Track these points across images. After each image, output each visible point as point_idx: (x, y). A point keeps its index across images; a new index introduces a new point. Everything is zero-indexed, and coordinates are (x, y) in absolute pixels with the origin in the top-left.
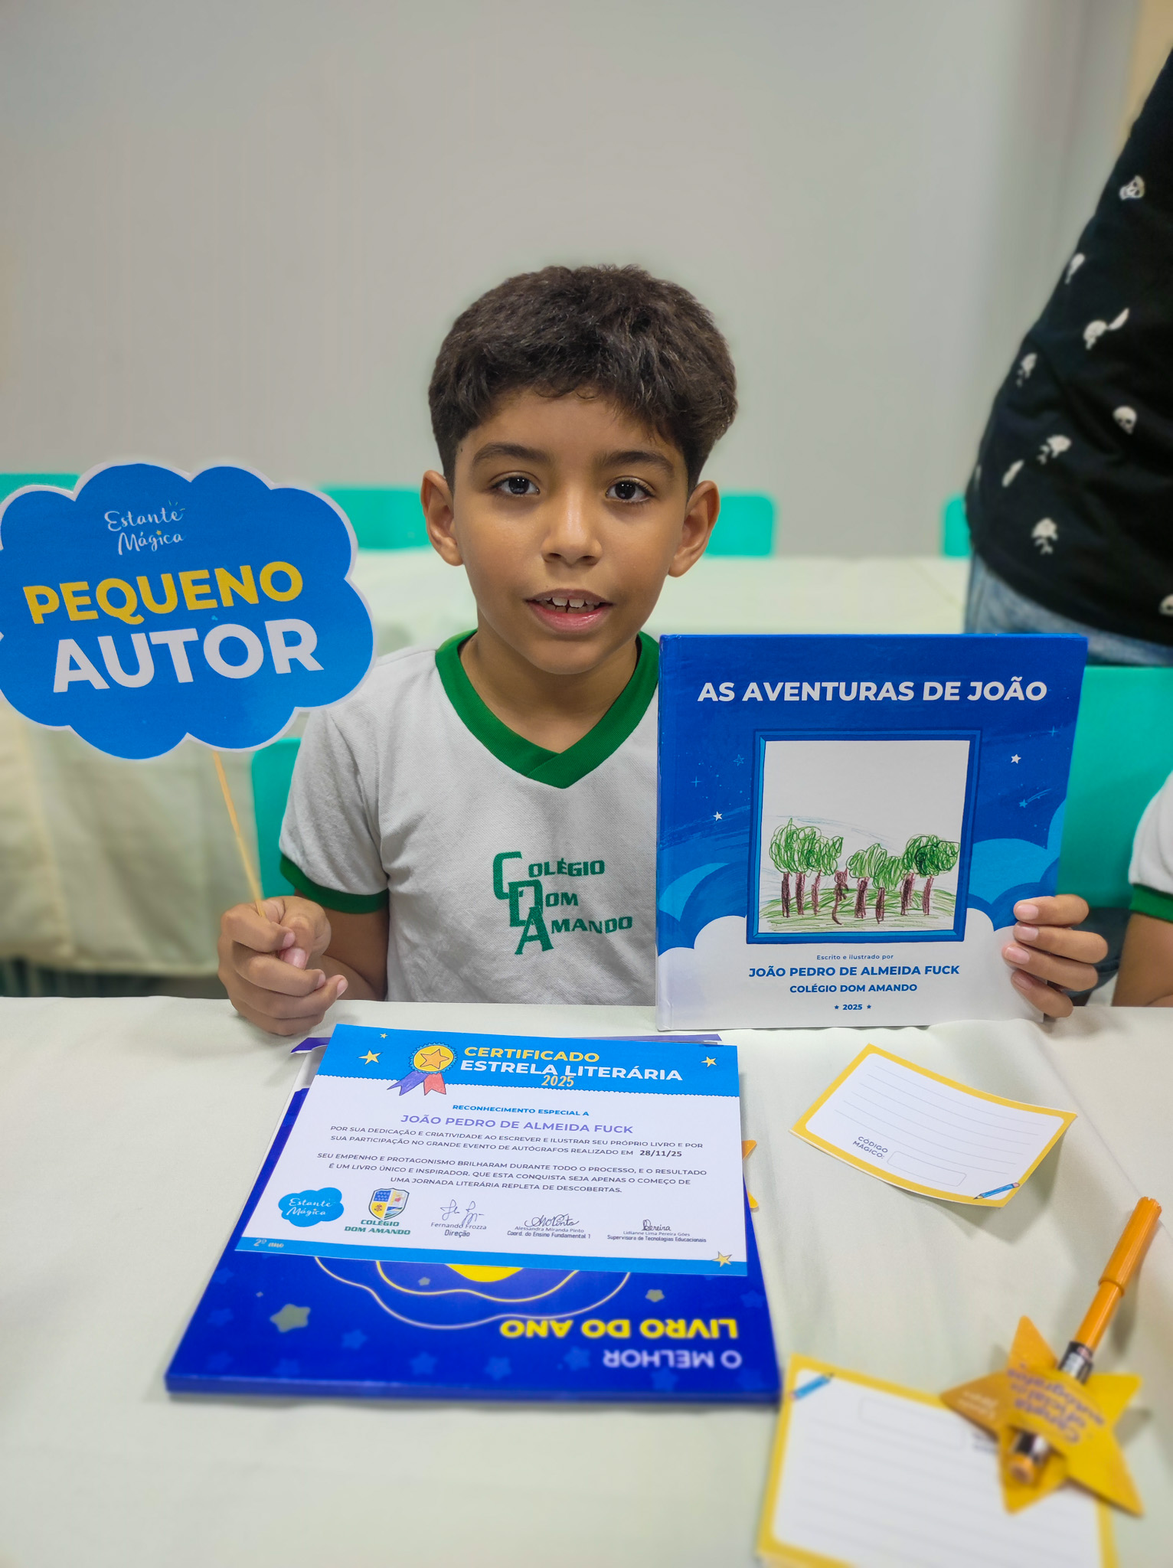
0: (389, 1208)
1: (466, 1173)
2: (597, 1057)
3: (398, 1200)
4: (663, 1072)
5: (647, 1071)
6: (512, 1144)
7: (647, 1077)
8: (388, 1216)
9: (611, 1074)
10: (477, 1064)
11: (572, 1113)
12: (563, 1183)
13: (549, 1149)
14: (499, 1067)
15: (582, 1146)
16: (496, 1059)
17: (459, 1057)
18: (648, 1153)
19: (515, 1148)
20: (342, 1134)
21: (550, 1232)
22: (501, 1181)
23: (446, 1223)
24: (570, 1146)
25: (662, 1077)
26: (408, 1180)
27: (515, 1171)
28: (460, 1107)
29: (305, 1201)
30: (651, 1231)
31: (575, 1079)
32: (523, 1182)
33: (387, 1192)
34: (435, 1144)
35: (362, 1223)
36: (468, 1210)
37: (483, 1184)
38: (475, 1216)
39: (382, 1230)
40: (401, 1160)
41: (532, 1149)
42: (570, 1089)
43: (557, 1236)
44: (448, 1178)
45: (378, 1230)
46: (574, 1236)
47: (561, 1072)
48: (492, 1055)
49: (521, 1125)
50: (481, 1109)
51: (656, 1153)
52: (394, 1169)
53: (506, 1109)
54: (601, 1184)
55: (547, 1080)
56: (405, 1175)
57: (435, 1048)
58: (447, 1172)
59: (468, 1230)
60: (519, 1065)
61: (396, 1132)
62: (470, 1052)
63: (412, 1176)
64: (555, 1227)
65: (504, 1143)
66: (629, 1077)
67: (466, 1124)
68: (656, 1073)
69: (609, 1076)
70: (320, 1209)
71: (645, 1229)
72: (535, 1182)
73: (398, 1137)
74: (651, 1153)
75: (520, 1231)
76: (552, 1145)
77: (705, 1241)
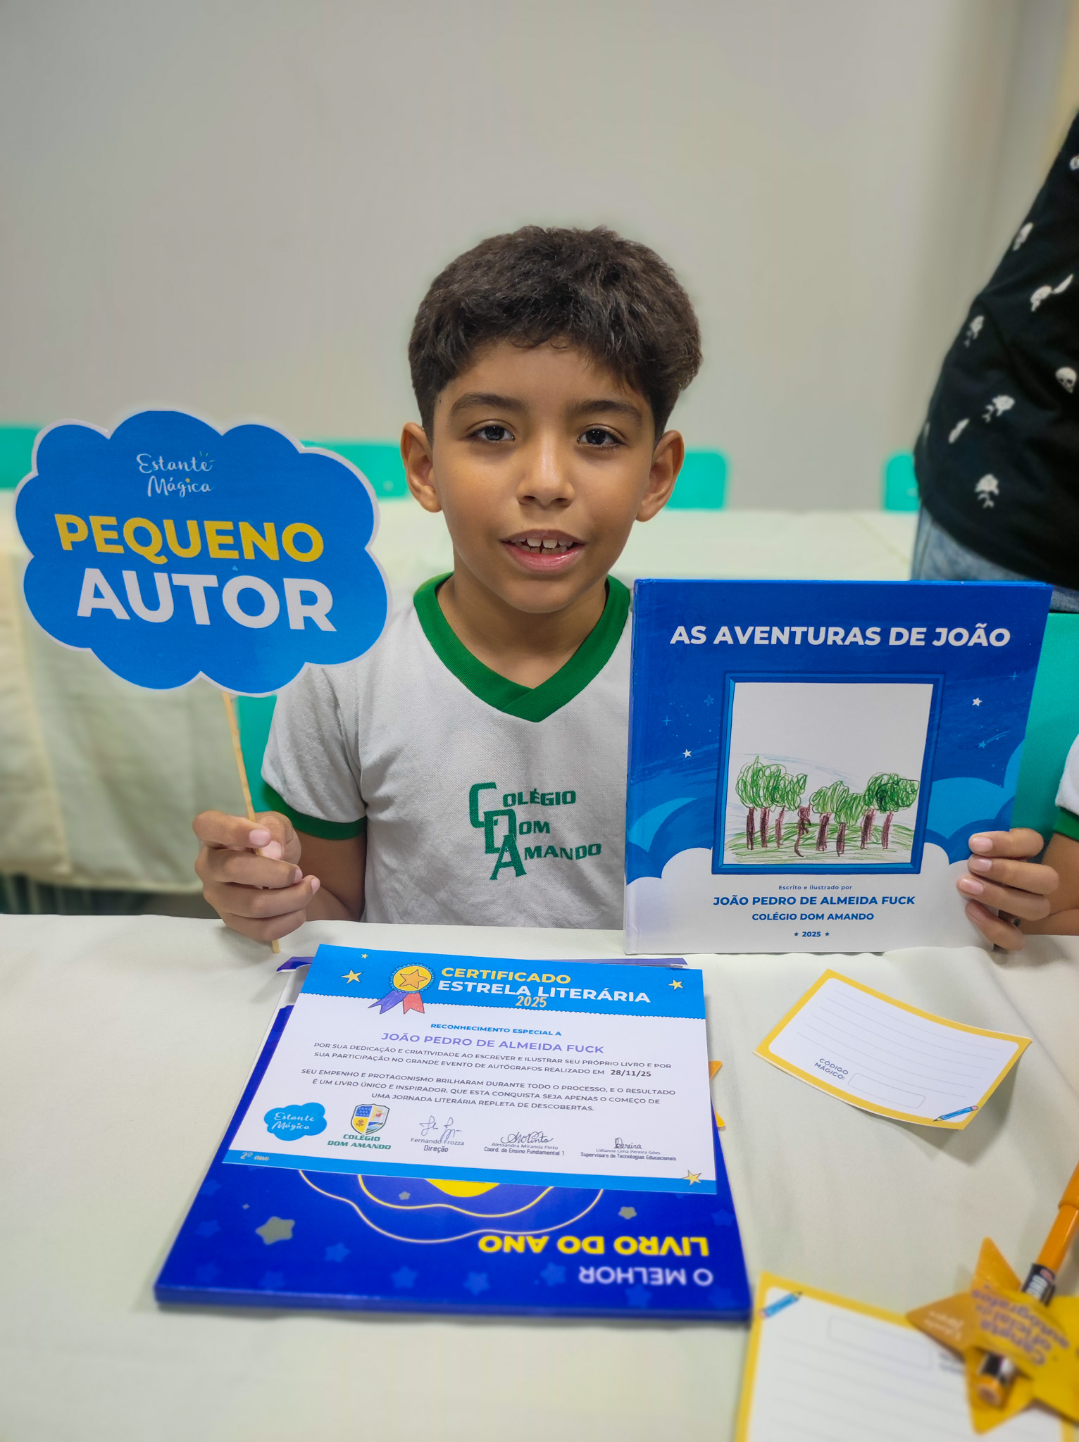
0: (371, 1124)
1: (443, 1090)
2: (568, 979)
3: (379, 1115)
4: (631, 994)
5: (616, 993)
6: (488, 1062)
7: (616, 998)
8: (369, 1131)
9: (582, 995)
10: (454, 984)
11: (545, 1033)
12: (537, 1101)
13: (524, 1068)
14: (475, 988)
15: (555, 1066)
16: (471, 979)
17: (436, 977)
18: (618, 1072)
19: (490, 1066)
20: (325, 1050)
21: (526, 1149)
22: (477, 1098)
23: (425, 1138)
24: (544, 1065)
25: (631, 999)
26: (388, 1096)
27: (491, 1089)
28: (438, 1026)
29: (289, 1115)
30: (622, 1149)
31: (548, 1000)
32: (499, 1099)
33: (368, 1107)
34: (414, 1061)
35: (344, 1137)
36: (446, 1126)
37: (460, 1101)
38: (453, 1132)
39: (364, 1144)
40: (382, 1076)
41: (507, 1067)
42: (543, 1009)
43: (533, 1152)
44: (427, 1094)
45: (360, 1145)
46: (548, 1153)
47: (534, 993)
48: (468, 976)
49: (497, 1044)
50: (458, 1028)
51: (626, 1073)
52: (375, 1086)
53: (481, 1028)
54: (574, 1102)
55: (520, 1002)
56: (386, 1091)
57: (414, 968)
58: (425, 1089)
59: (446, 1146)
60: (494, 986)
61: (377, 1049)
62: (448, 972)
63: (392, 1092)
64: (531, 1144)
65: (481, 1061)
66: (599, 998)
67: (443, 1043)
68: (625, 995)
69: (580, 997)
70: (304, 1123)
71: (617, 1147)
72: (510, 1099)
73: (378, 1054)
74: (621, 1073)
75: (496, 1147)
76: (527, 1064)
77: (675, 1159)
